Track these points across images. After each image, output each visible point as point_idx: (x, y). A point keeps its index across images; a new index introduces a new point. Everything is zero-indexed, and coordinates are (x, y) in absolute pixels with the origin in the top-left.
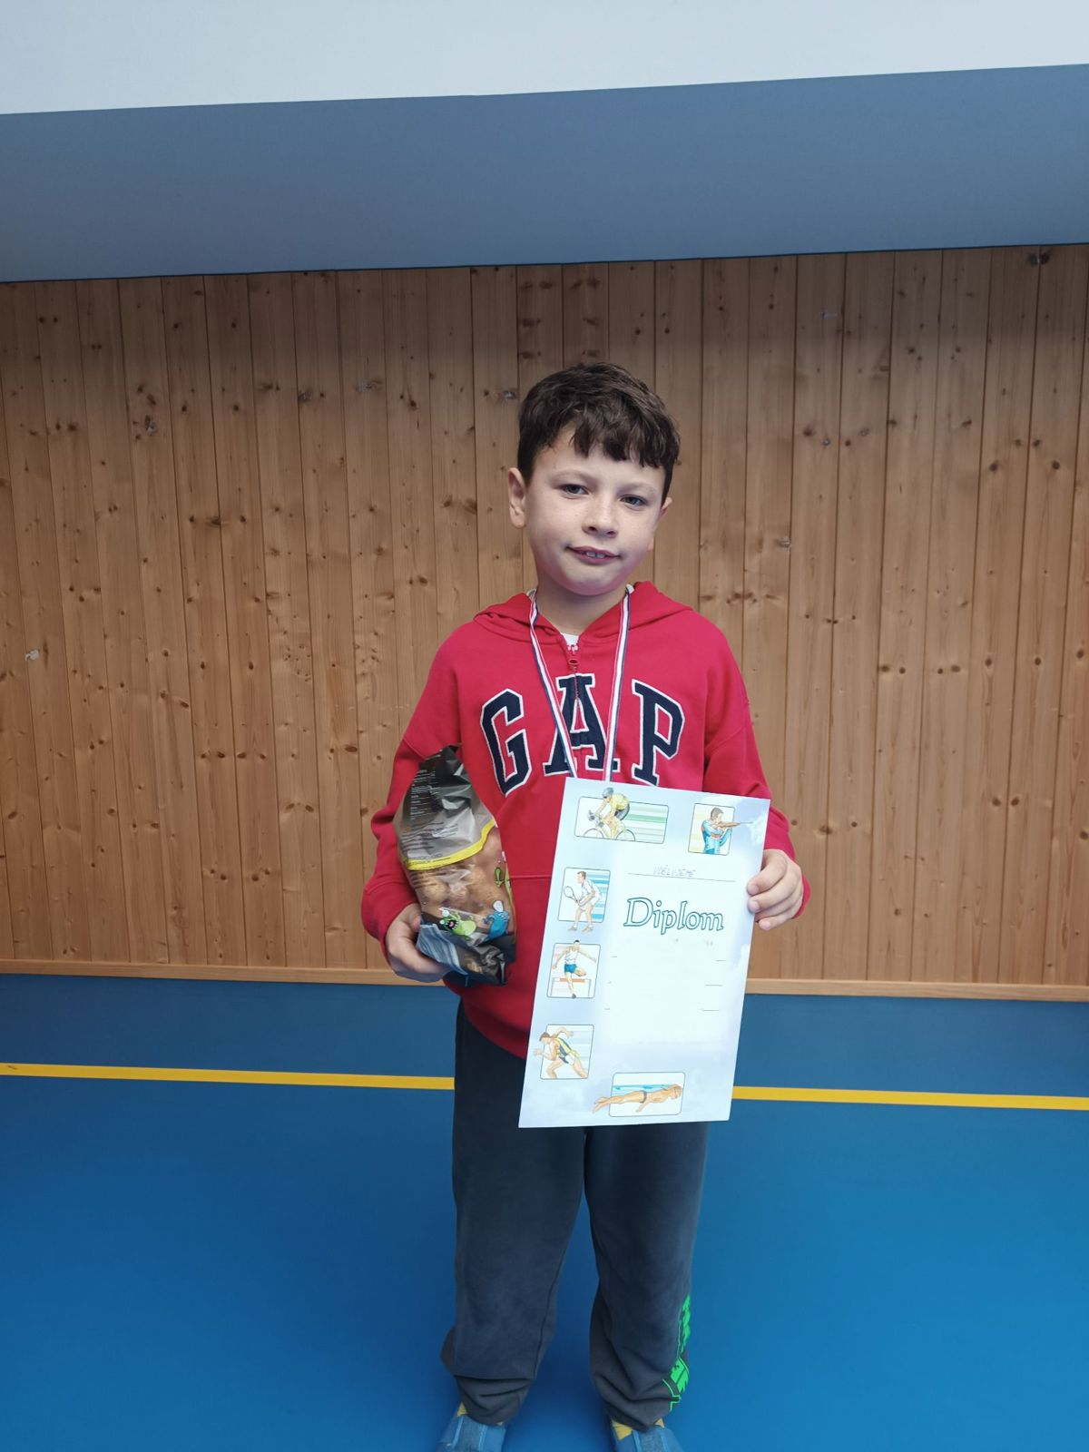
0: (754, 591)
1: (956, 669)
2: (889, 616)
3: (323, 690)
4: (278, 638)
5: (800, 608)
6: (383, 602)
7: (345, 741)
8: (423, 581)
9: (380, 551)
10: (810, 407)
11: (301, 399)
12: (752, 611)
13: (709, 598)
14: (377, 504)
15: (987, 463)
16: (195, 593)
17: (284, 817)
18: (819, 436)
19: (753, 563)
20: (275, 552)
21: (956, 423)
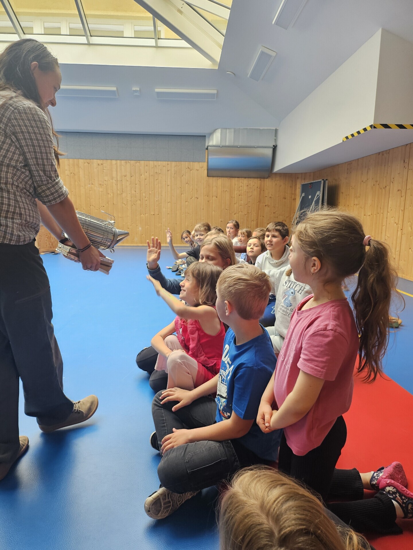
1: (369, 216)
2: (365, 207)
5: (360, 206)
10: (363, 177)
12: (357, 207)
13: (355, 205)
15: (373, 185)
19: (358, 200)
21: (372, 179)
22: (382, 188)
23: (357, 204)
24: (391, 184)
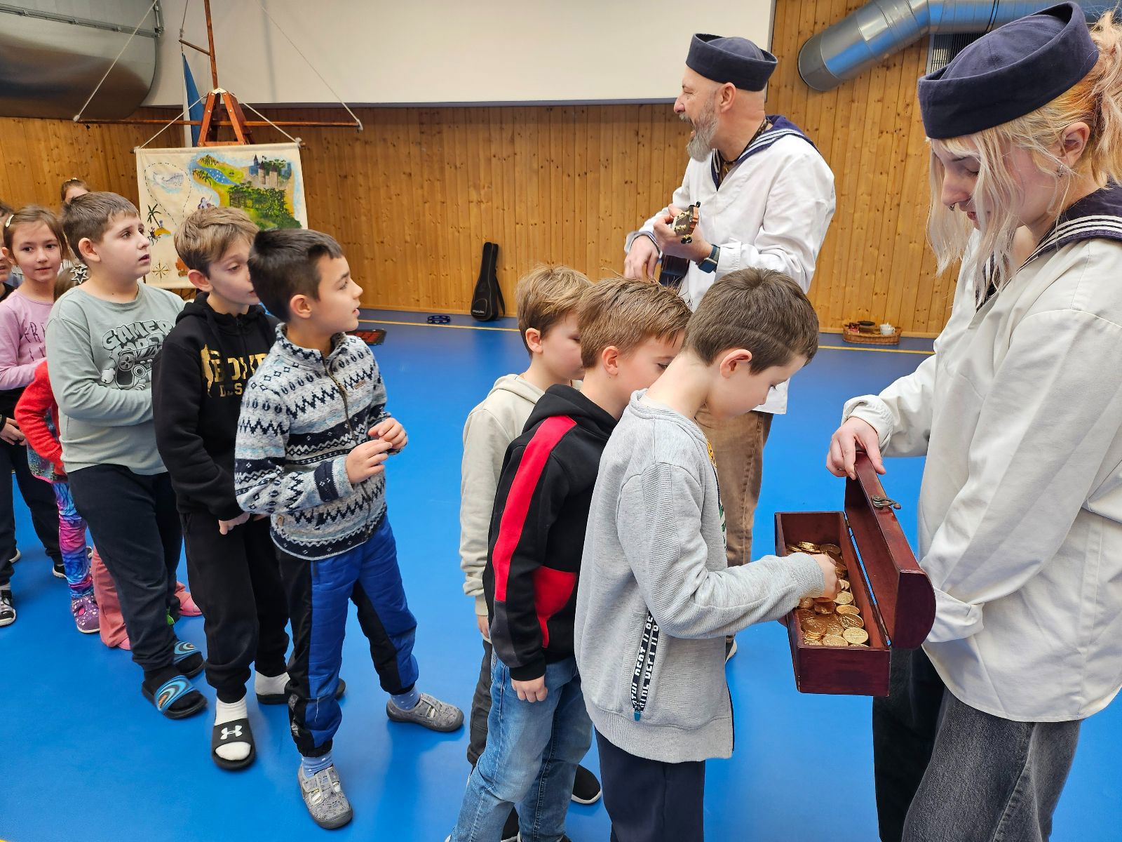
0: (483, 200)
1: (536, 224)
2: (517, 208)
3: (374, 225)
4: (362, 210)
5: (495, 206)
6: (389, 200)
7: (381, 240)
8: (399, 195)
9: (387, 186)
10: (494, 148)
11: (366, 143)
12: (483, 206)
13: (472, 202)
14: (386, 173)
15: (540, 167)
16: (341, 196)
17: (366, 262)
18: (497, 158)
19: (482, 192)
20: (361, 186)
21: (532, 155)
22: (571, 173)
23: (480, 202)
24: (602, 169)
